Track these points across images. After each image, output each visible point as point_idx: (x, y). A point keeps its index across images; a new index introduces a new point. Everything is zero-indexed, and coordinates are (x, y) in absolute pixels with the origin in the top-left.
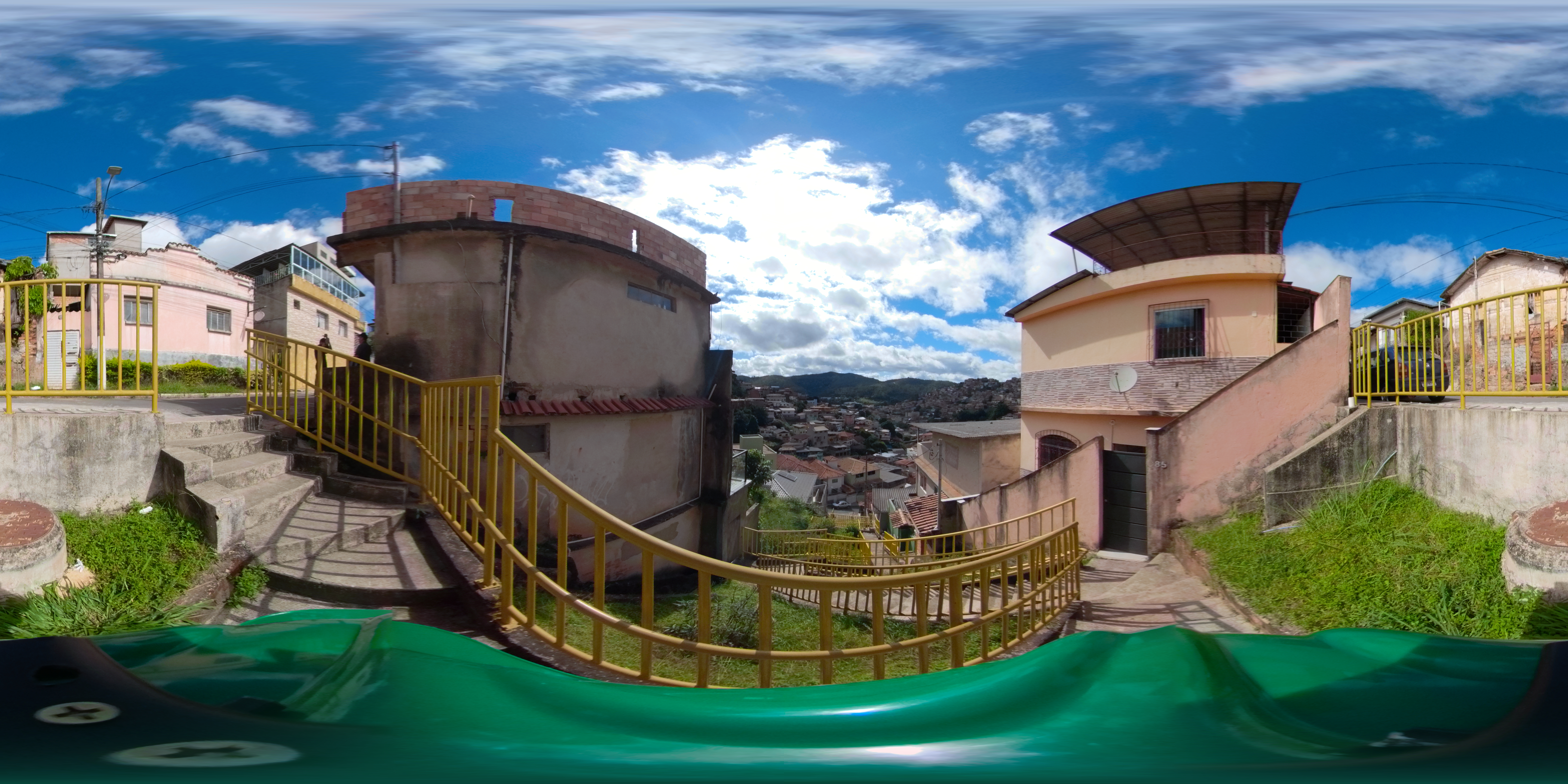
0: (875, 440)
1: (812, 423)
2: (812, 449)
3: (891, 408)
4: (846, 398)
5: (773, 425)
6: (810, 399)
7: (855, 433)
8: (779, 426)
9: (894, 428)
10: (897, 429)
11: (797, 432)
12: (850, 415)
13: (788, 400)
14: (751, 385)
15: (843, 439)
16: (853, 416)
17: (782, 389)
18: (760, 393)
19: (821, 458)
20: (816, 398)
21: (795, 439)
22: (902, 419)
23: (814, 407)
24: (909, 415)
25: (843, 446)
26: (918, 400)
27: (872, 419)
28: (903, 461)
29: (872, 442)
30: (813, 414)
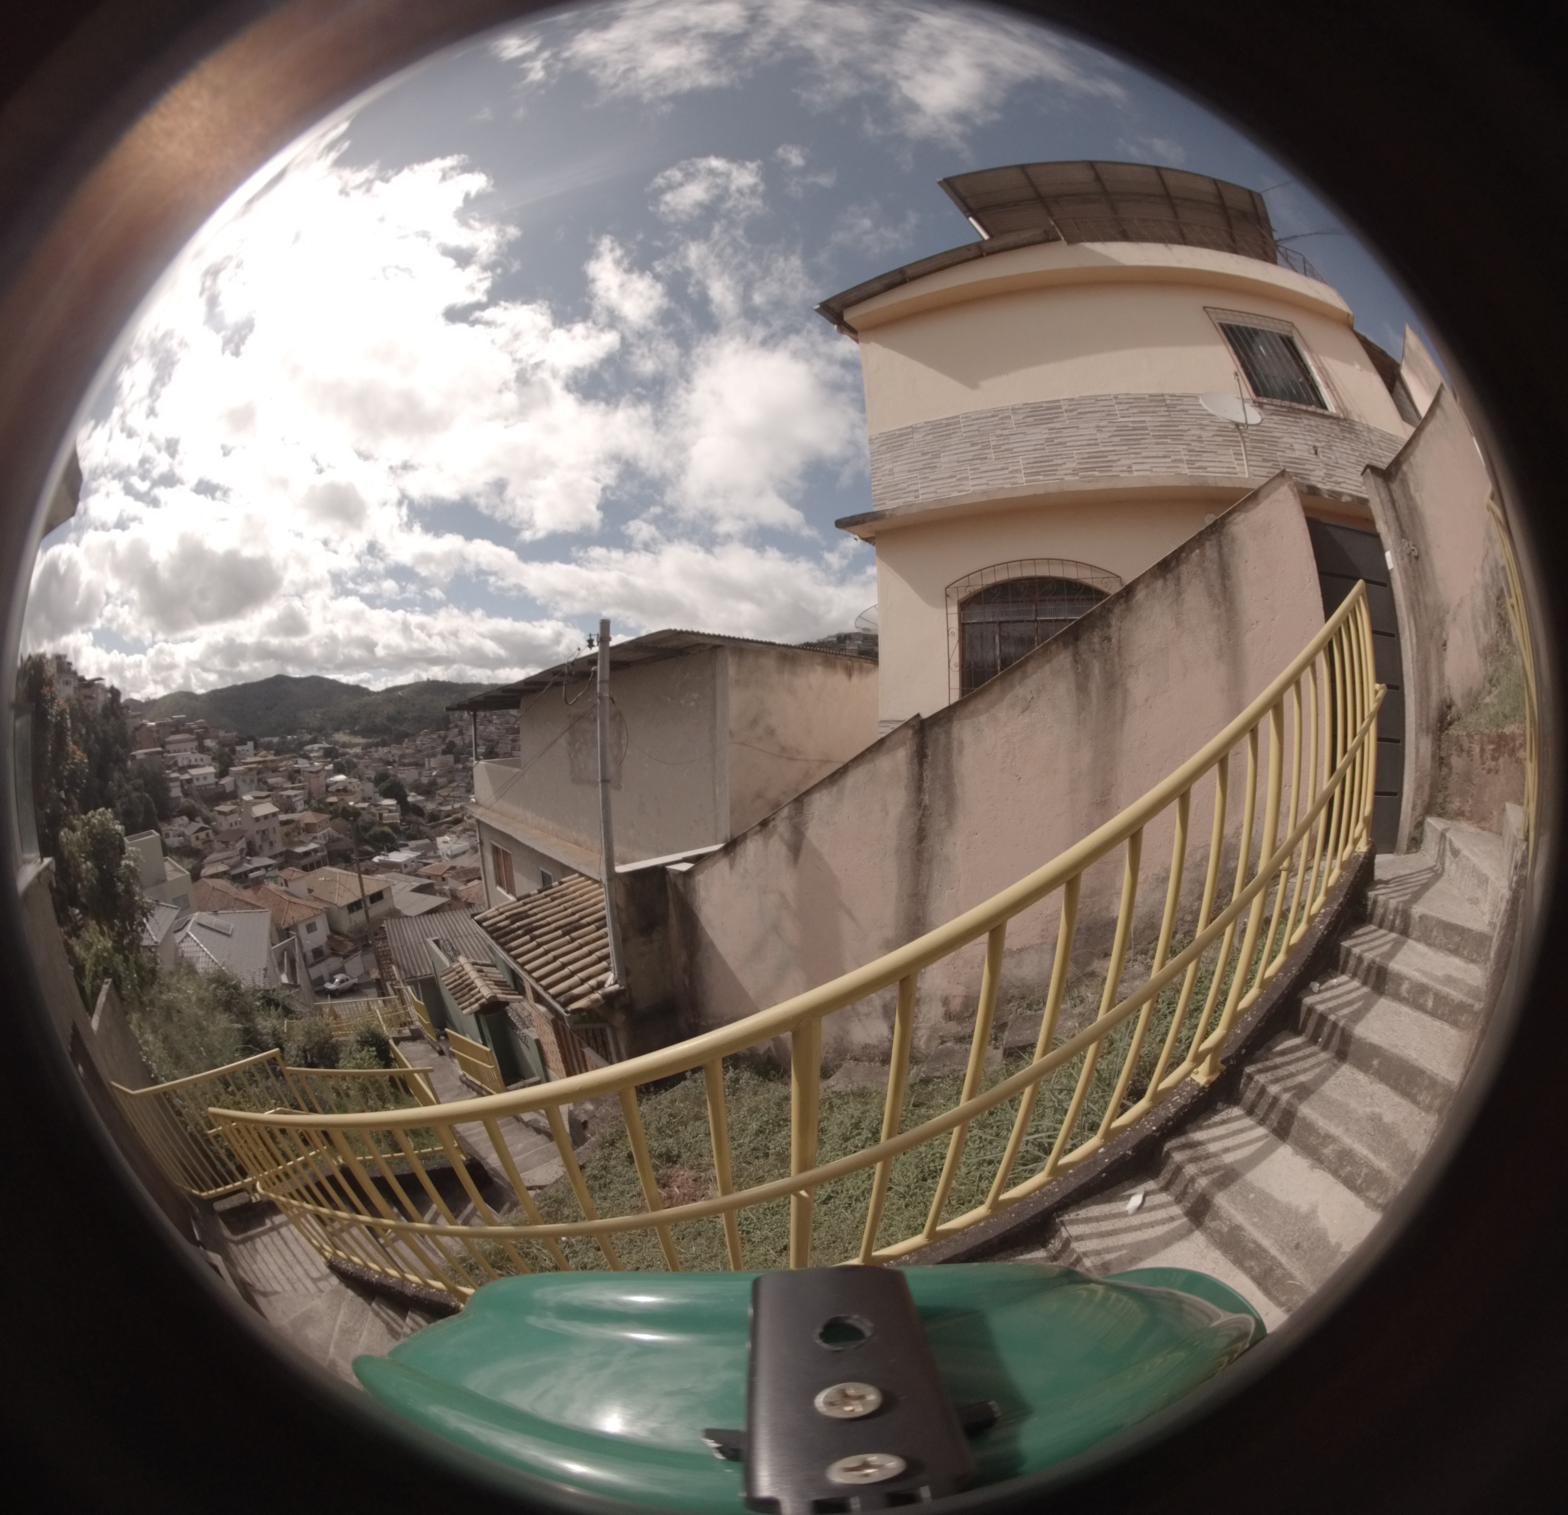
0: (373, 825)
1: (247, 797)
2: (256, 861)
3: (395, 751)
4: (308, 737)
5: (181, 813)
6: (243, 742)
7: (331, 812)
8: (192, 814)
9: (407, 796)
10: (412, 798)
11: (224, 824)
12: (317, 772)
13: (202, 749)
14: (141, 716)
15: (309, 828)
16: (323, 774)
17: (192, 725)
18: (155, 735)
19: (274, 879)
20: (251, 738)
21: (223, 842)
22: (420, 774)
23: (249, 760)
24: (432, 765)
25: (312, 846)
26: (448, 729)
27: (360, 778)
28: (434, 866)
29: (365, 829)
30: (248, 778)
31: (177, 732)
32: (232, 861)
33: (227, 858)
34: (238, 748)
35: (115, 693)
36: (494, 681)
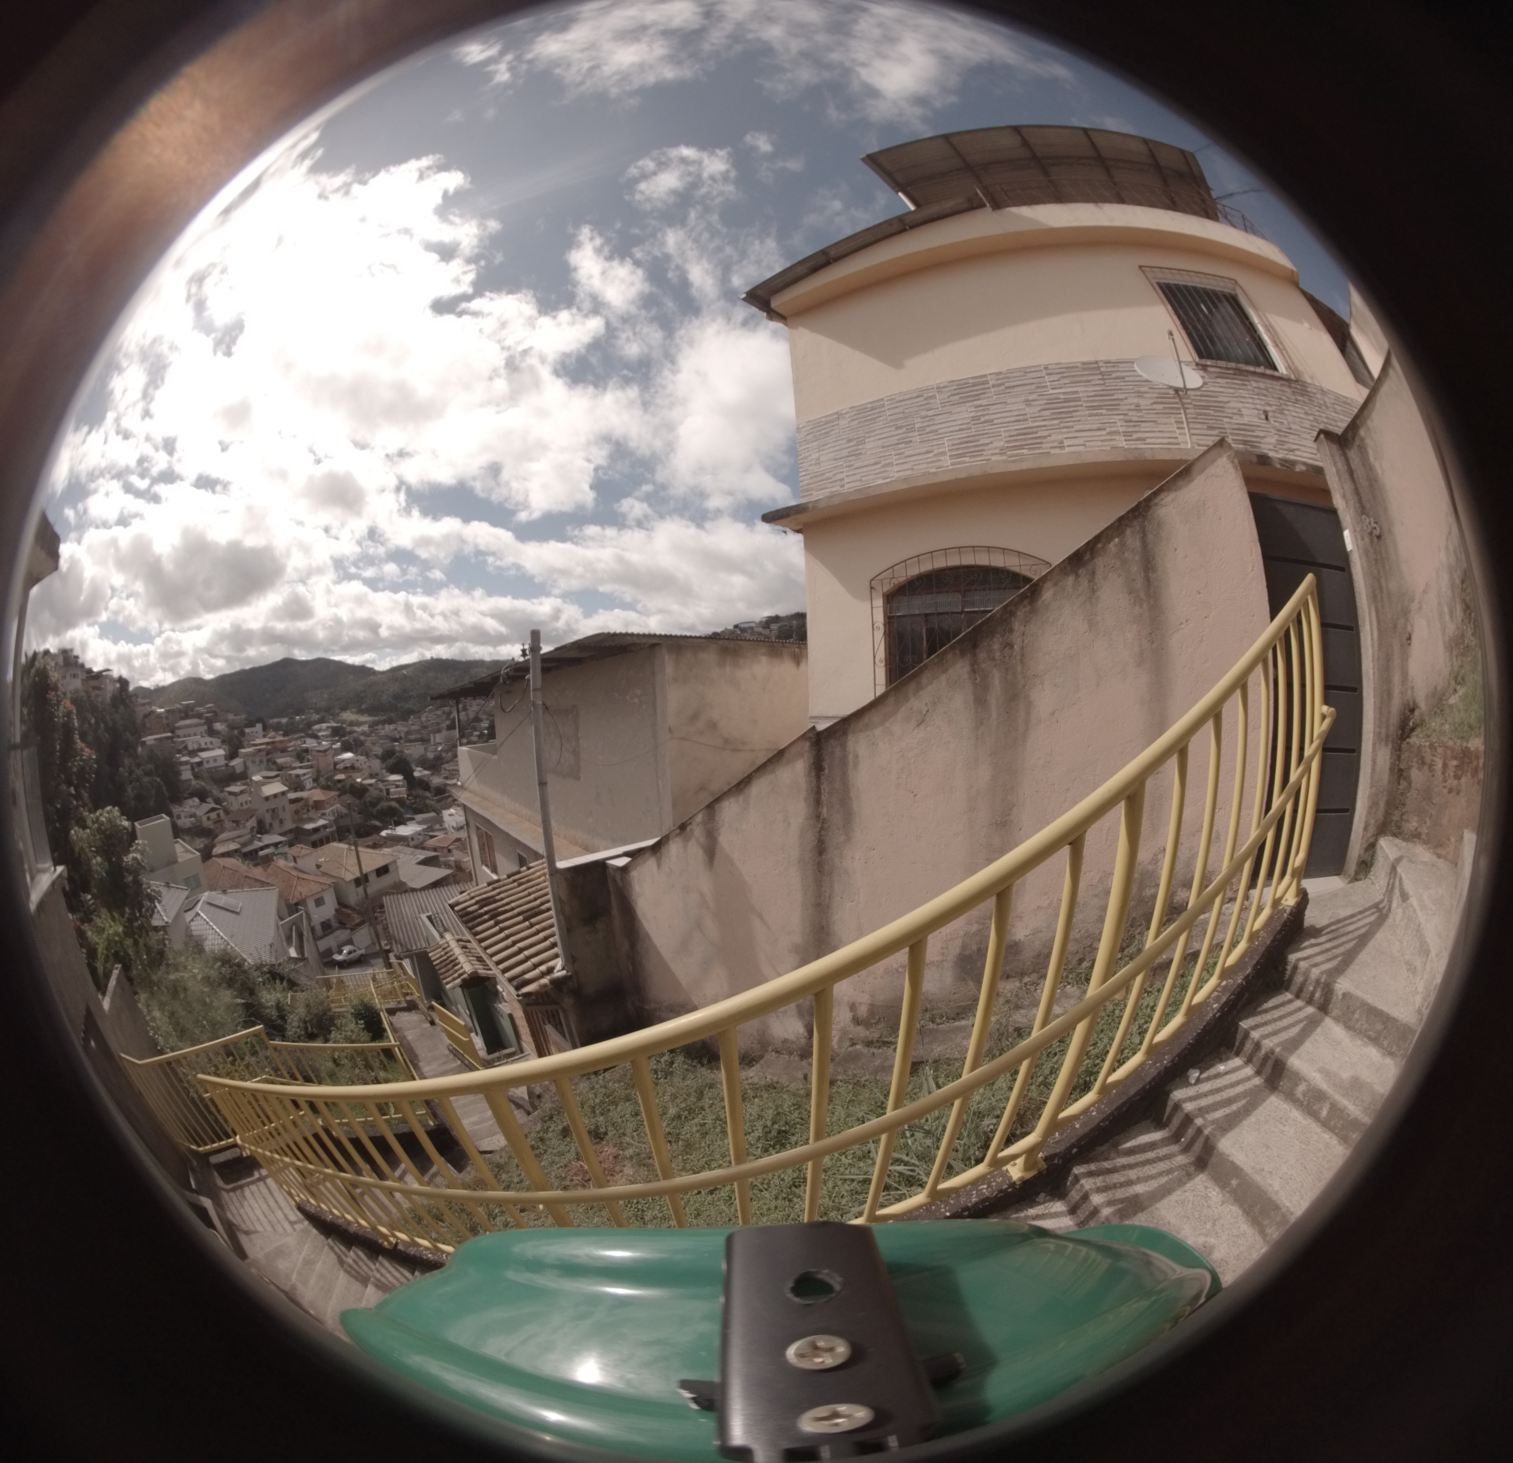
0: (380, 800)
1: (256, 778)
2: (266, 839)
3: (401, 728)
4: (316, 717)
5: (192, 795)
6: (251, 724)
7: (339, 789)
8: (203, 796)
9: (413, 771)
10: (418, 773)
11: (235, 804)
12: (325, 751)
13: (212, 732)
14: (150, 704)
15: (318, 805)
16: (331, 752)
17: (201, 709)
18: (165, 721)
19: (284, 855)
20: (260, 720)
21: (234, 822)
22: (426, 749)
23: (258, 741)
24: (438, 740)
25: (321, 822)
27: (367, 755)
28: (440, 839)
29: (373, 804)
30: (257, 759)
31: (187, 717)
32: (242, 840)
33: (239, 837)
34: (247, 730)
35: (123, 682)
36: (496, 658)
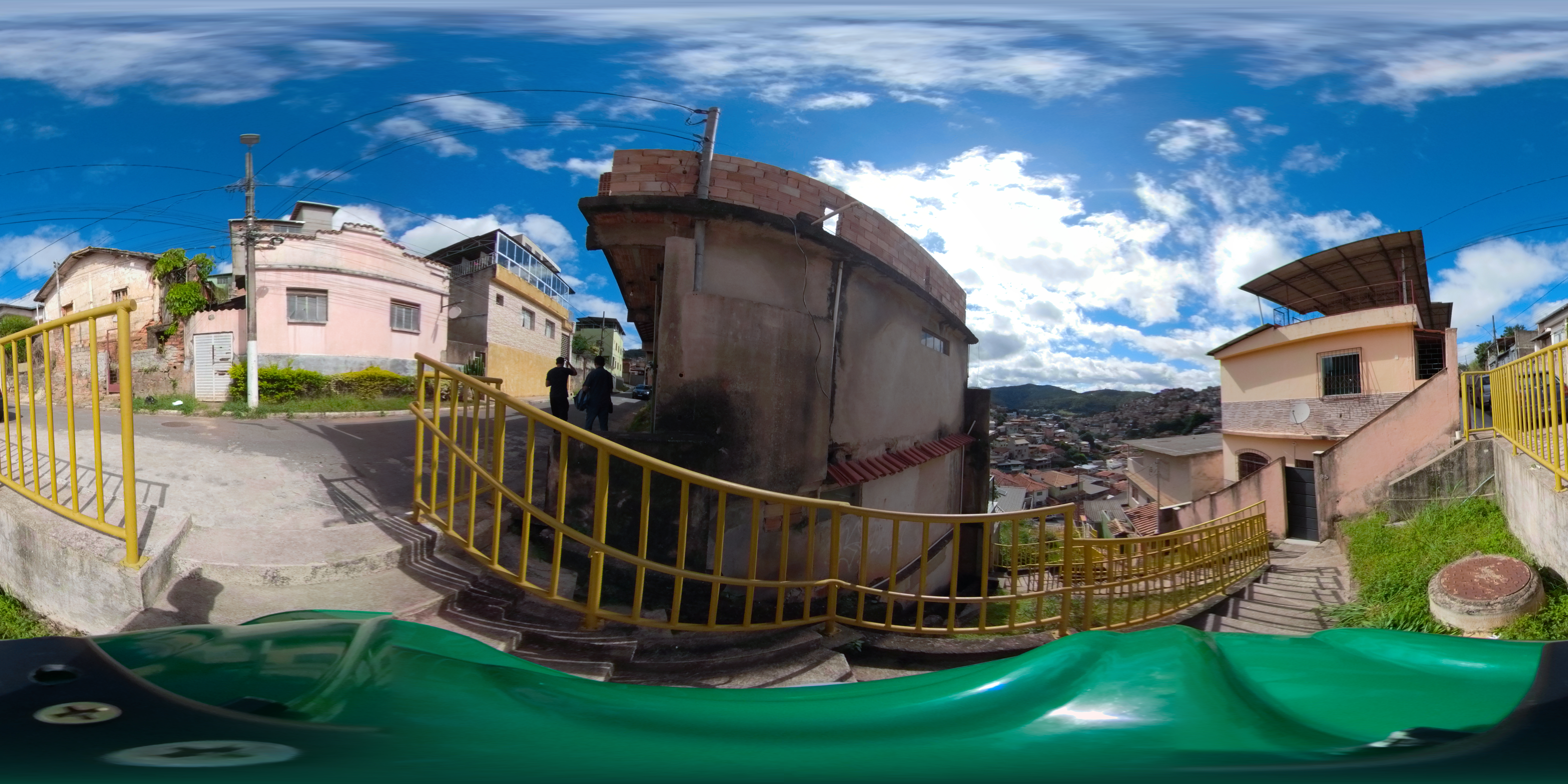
0: (1076, 452)
1: (1013, 436)
2: (1013, 462)
3: (1089, 420)
4: (1045, 411)
6: (1010, 411)
7: (1055, 445)
9: (1093, 440)
10: (1096, 441)
11: (998, 445)
12: (1049, 427)
15: (1044, 451)
16: (1053, 428)
20: (1015, 410)
21: (996, 452)
22: (1101, 430)
23: (1014, 420)
24: (1107, 427)
25: (1044, 459)
26: (1115, 411)
27: (1071, 431)
28: (1104, 472)
29: (1072, 454)
30: (1013, 428)
32: (999, 460)
34: (1008, 414)
